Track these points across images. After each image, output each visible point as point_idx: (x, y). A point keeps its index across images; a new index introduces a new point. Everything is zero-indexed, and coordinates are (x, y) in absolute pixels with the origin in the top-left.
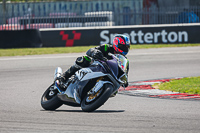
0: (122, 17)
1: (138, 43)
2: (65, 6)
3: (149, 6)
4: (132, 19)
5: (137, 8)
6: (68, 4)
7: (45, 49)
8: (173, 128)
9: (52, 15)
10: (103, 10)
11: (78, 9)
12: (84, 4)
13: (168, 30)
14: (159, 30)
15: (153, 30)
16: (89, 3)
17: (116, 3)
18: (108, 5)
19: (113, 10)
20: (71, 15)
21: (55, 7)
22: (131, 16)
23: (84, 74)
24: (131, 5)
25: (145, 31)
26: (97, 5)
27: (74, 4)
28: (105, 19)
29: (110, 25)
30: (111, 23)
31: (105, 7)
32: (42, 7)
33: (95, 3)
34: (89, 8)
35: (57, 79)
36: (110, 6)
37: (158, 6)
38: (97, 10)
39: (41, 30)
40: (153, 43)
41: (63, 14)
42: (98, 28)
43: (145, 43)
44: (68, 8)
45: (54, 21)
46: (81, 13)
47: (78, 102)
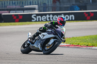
0: (42, 8)
2: (15, 3)
3: (55, 3)
4: (47, 9)
5: (50, 3)
6: (16, 2)
7: (5, 23)
8: (67, 61)
9: (9, 7)
10: (33, 5)
11: (21, 4)
12: (24, 2)
13: (65, 14)
14: (60, 14)
16: (27, 2)
17: (39, 1)
18: (35, 2)
19: (38, 5)
20: (18, 7)
21: (10, 3)
22: (47, 7)
23: (44, 36)
24: (47, 2)
25: (53, 14)
26: (30, 2)
27: (19, 2)
28: (34, 9)
29: (36, 12)
30: (37, 11)
32: (3, 3)
33: (29, 1)
34: (26, 4)
35: (29, 38)
36: (37, 3)
37: (60, 3)
38: (30, 5)
39: (3, 14)
41: (14, 7)
42: (30, 13)
44: (16, 4)
45: (9, 10)
46: (22, 6)
47: (41, 49)
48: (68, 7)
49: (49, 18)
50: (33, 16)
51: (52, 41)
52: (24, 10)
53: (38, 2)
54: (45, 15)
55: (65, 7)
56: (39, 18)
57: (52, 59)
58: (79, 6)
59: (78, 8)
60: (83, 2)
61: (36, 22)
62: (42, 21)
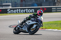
0: (14, 5)
1: (19, 13)
3: (22, 2)
4: (17, 6)
5: (19, 2)
10: (8, 3)
12: (3, 1)
13: (28, 9)
15: (23, 9)
19: (11, 3)
22: (17, 5)
23: (29, 22)
24: (17, 1)
25: (21, 9)
26: (7, 1)
28: (9, 6)
29: (10, 7)
31: (9, 2)
34: (4, 2)
35: (19, 24)
37: (25, 2)
38: (7, 3)
40: (24, 13)
42: (7, 8)
43: (21, 13)
46: (2, 4)
47: (27, 31)
48: (30, 4)
49: (18, 11)
50: (8, 10)
51: (35, 26)
52: (2, 7)
53: (11, 1)
54: (16, 9)
55: (28, 4)
56: (12, 11)
57: (20, 37)
58: (37, 4)
59: (37, 5)
60: (40, 1)
61: (10, 14)
62: (14, 13)
